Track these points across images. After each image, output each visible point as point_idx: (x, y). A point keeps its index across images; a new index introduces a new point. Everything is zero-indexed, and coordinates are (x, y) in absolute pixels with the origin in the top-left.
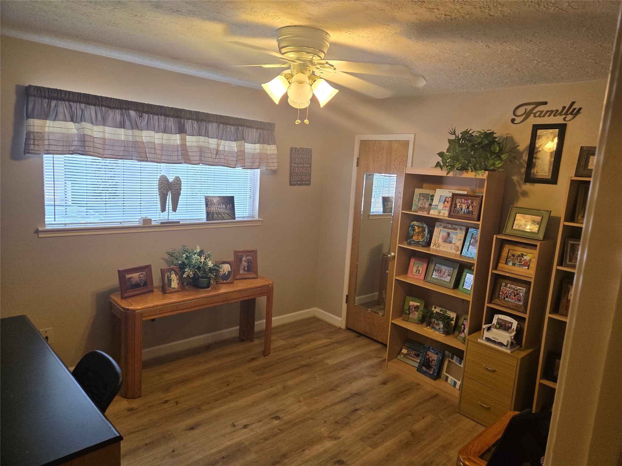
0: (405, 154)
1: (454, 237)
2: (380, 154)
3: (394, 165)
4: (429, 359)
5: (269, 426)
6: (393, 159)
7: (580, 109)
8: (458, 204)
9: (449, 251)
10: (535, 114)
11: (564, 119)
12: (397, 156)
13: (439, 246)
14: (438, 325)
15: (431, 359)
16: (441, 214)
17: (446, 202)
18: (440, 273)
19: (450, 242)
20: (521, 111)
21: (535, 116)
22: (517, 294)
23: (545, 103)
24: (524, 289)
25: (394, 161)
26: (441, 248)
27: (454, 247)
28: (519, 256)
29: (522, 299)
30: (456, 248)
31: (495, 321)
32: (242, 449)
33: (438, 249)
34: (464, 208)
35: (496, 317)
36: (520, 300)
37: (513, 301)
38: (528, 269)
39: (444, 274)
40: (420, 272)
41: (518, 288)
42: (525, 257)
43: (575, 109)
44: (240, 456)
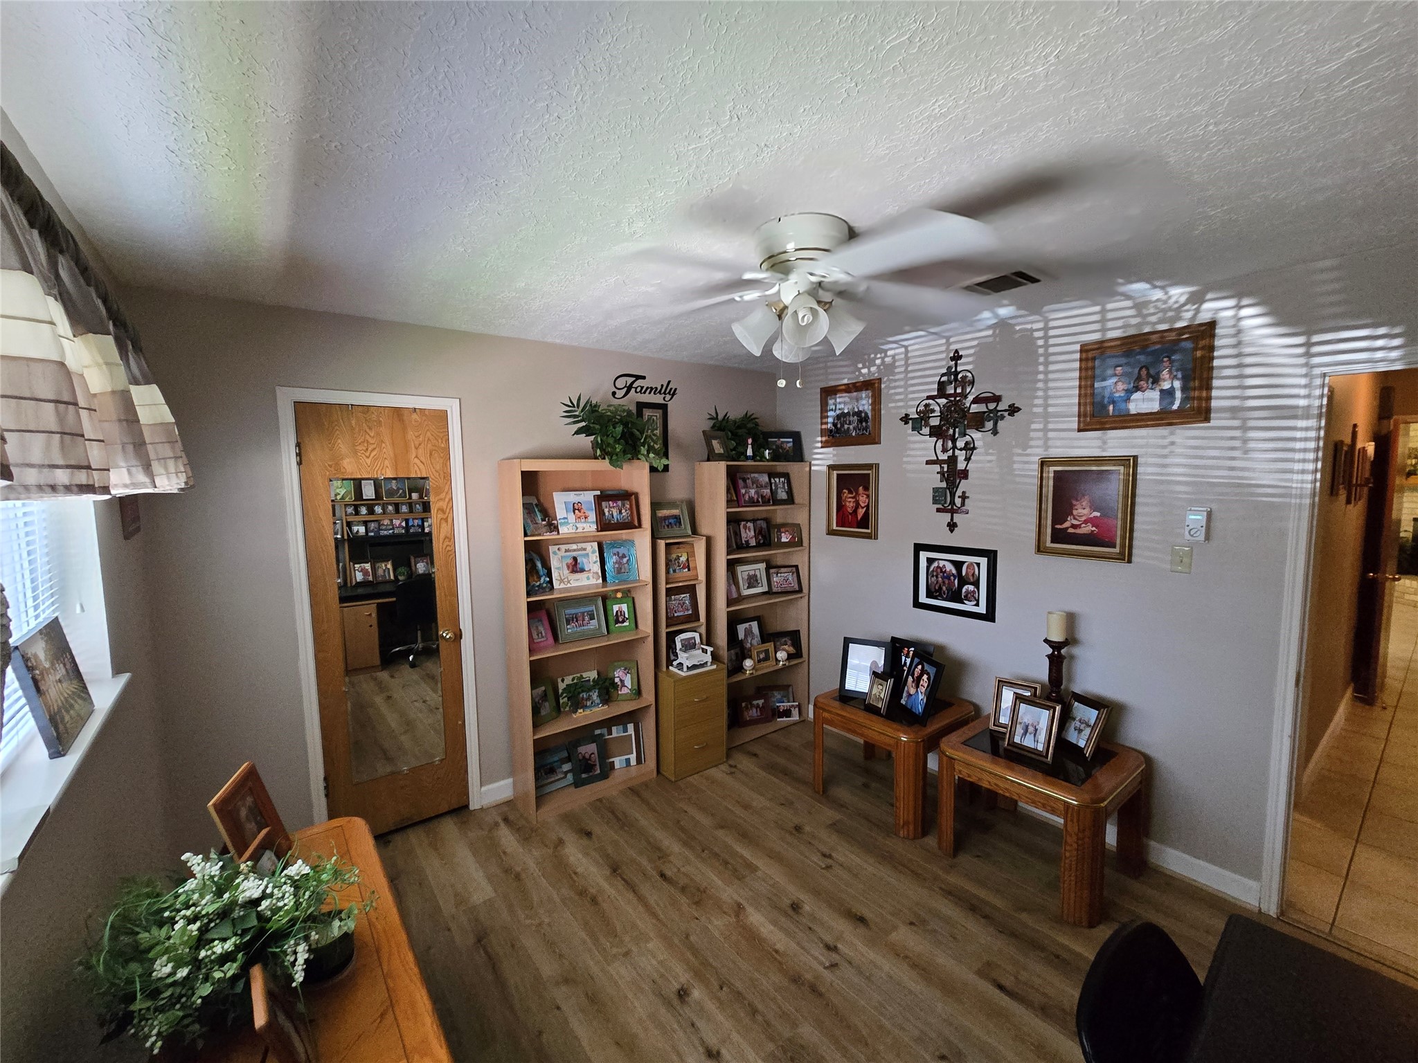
0: (441, 435)
1: (585, 560)
2: (372, 435)
3: (416, 457)
4: (584, 757)
5: (711, 1006)
6: (413, 446)
7: (676, 389)
8: (606, 511)
9: (586, 583)
10: (636, 388)
11: (664, 398)
12: (421, 439)
13: (569, 582)
14: (589, 698)
15: (587, 756)
16: (578, 531)
17: (577, 511)
18: (577, 621)
19: (582, 570)
20: (621, 383)
21: (636, 392)
22: (684, 603)
23: (644, 378)
24: (688, 595)
25: (416, 448)
26: (574, 584)
27: (591, 575)
28: (676, 559)
29: (689, 607)
30: (595, 576)
31: (679, 646)
32: (789, 1054)
33: (569, 585)
34: (615, 514)
35: (678, 639)
36: (688, 610)
37: (681, 614)
38: (689, 570)
39: (583, 620)
40: (544, 634)
41: (683, 596)
42: (681, 559)
43: (671, 389)
44: (808, 1055)
